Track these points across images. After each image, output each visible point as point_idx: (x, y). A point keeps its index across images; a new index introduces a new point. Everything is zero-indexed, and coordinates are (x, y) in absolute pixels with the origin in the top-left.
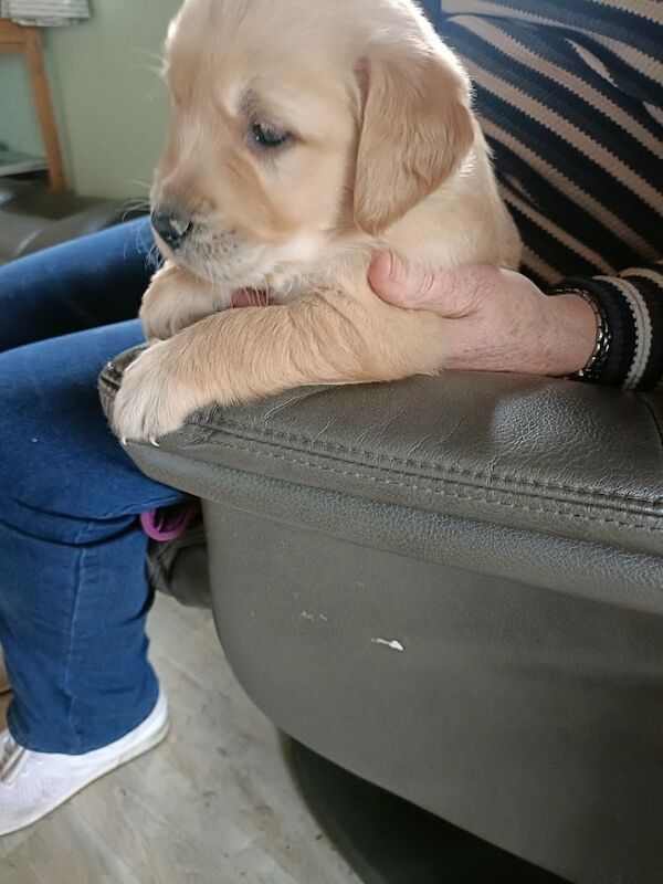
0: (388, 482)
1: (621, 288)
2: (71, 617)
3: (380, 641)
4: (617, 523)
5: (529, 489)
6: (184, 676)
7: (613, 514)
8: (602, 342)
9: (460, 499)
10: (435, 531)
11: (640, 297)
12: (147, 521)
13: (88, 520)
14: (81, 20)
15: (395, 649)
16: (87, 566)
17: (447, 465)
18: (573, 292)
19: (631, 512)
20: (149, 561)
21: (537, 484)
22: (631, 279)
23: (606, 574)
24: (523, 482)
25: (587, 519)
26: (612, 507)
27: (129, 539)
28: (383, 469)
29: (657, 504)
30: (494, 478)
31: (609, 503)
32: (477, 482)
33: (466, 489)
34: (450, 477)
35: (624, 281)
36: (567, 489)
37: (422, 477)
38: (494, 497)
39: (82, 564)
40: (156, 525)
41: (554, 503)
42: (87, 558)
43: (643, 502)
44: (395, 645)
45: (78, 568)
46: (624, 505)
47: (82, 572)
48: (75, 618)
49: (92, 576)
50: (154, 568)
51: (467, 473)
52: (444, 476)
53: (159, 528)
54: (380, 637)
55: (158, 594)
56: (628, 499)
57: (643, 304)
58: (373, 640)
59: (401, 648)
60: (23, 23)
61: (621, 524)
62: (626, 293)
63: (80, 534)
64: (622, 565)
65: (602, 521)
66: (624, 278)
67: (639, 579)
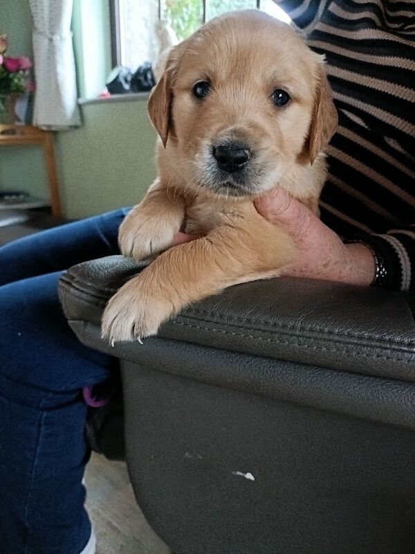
0: (234, 334)
1: (388, 240)
2: (33, 462)
3: (239, 473)
4: (385, 358)
5: (325, 336)
6: (109, 523)
7: (382, 351)
8: (379, 273)
9: (281, 344)
10: (267, 372)
11: (401, 245)
12: (86, 394)
13: (49, 391)
14: (76, 127)
15: (249, 480)
16: (45, 424)
17: (271, 322)
18: (359, 242)
19: (394, 350)
20: (87, 424)
21: (330, 333)
22: (394, 235)
23: (383, 399)
24: (321, 331)
25: (365, 355)
26: (380, 347)
27: (75, 407)
28: (230, 325)
29: (410, 345)
30: (302, 329)
31: (378, 344)
32: (291, 332)
33: (284, 337)
34: (274, 329)
35: (390, 236)
36: (350, 336)
37: (255, 329)
38: (303, 341)
39: (42, 422)
40: (92, 397)
41: (342, 345)
42: (46, 418)
43: (401, 343)
44: (249, 476)
45: (40, 425)
46: (388, 346)
47: (43, 428)
48: (35, 464)
49: (49, 431)
50: (90, 431)
51: (284, 326)
52: (269, 328)
53: (94, 399)
54: (238, 471)
55: (93, 454)
56: (391, 341)
57: (403, 249)
58: (233, 473)
59: (253, 478)
60: (44, 128)
61: (388, 358)
62: (392, 243)
63: (43, 401)
64: (393, 393)
65: (374, 357)
66: (390, 235)
67: (406, 403)
